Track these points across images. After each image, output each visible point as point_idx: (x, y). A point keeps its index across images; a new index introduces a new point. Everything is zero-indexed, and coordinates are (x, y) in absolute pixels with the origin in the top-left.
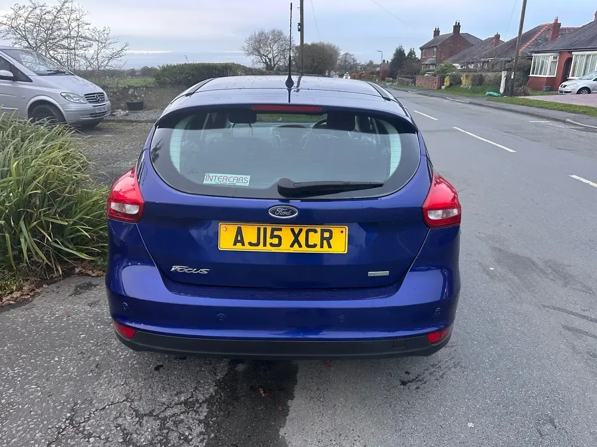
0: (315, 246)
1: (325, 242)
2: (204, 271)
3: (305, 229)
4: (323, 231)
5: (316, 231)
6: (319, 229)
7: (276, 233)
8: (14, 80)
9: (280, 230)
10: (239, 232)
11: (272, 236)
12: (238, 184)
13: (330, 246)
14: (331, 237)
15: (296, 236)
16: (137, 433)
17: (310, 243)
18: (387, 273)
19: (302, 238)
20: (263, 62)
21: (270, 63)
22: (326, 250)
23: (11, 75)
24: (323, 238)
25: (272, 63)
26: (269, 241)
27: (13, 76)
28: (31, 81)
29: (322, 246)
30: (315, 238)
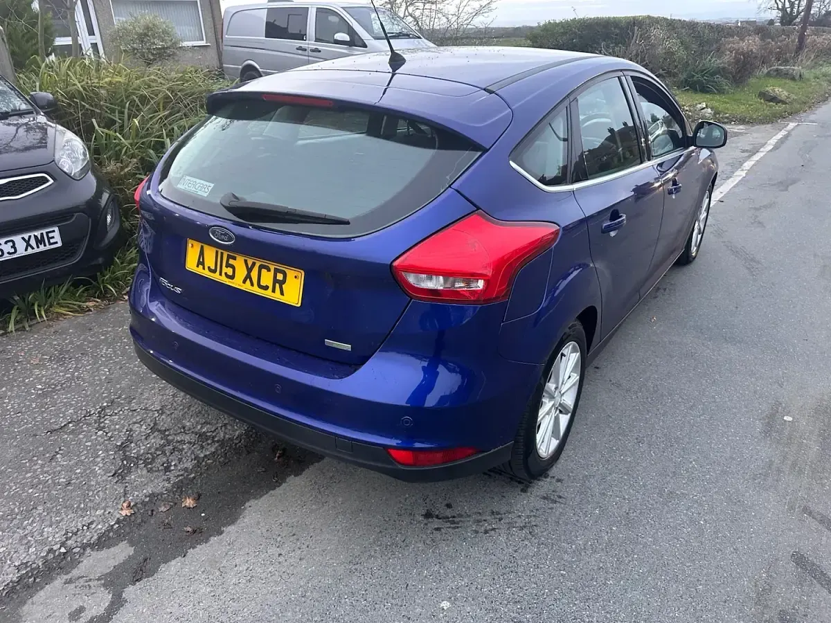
0: (266, 288)
1: (277, 285)
2: (178, 290)
3: (258, 264)
4: (276, 271)
5: (269, 270)
6: (272, 268)
7: (231, 262)
8: (350, 46)
9: (234, 258)
10: (202, 253)
11: (228, 265)
12: (200, 193)
13: (282, 293)
14: (284, 281)
15: (249, 270)
16: (136, 444)
17: (263, 283)
18: (348, 347)
19: (254, 274)
20: (778, 8)
21: (792, 10)
22: (277, 296)
23: (347, 38)
24: (275, 281)
25: (795, 10)
26: (225, 270)
27: (349, 40)
28: (366, 46)
29: (274, 291)
30: (267, 278)
